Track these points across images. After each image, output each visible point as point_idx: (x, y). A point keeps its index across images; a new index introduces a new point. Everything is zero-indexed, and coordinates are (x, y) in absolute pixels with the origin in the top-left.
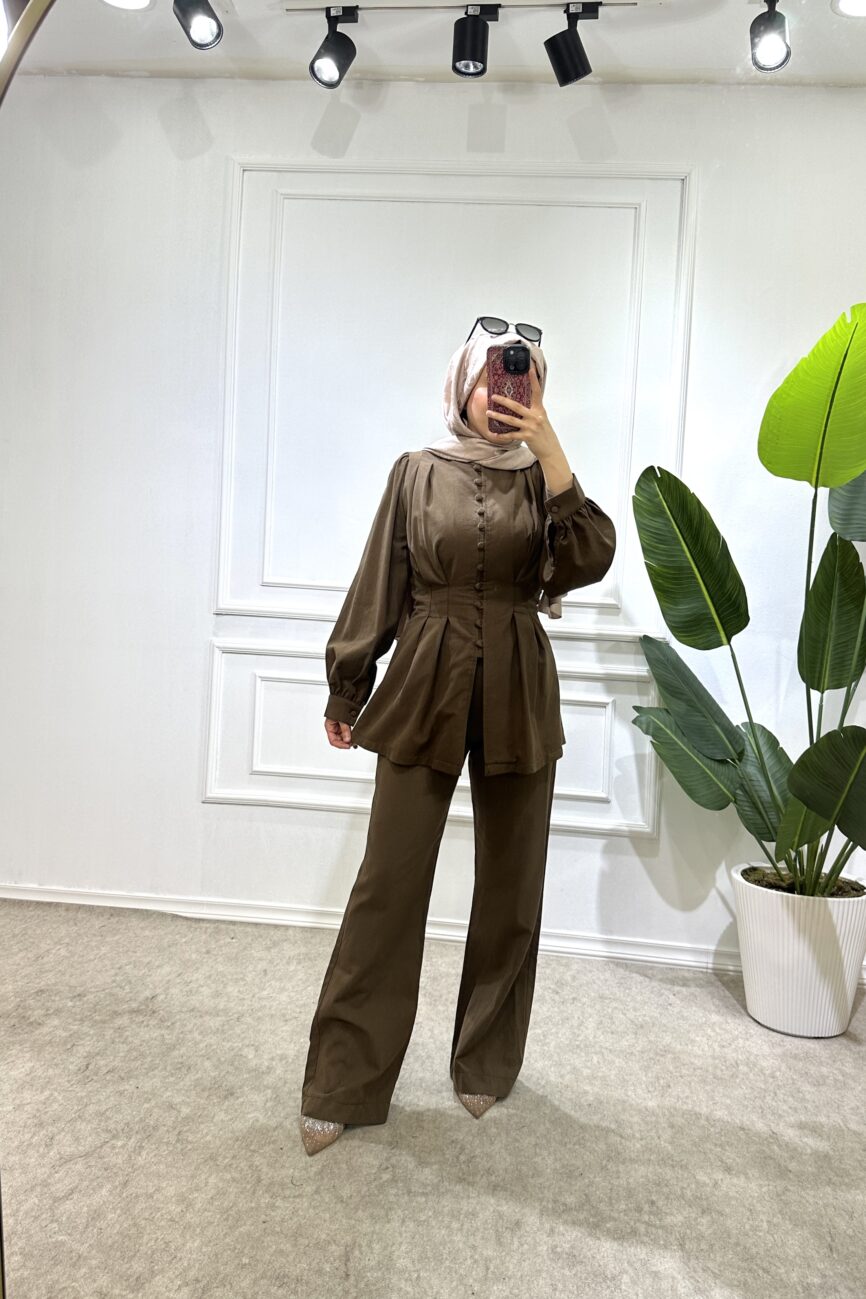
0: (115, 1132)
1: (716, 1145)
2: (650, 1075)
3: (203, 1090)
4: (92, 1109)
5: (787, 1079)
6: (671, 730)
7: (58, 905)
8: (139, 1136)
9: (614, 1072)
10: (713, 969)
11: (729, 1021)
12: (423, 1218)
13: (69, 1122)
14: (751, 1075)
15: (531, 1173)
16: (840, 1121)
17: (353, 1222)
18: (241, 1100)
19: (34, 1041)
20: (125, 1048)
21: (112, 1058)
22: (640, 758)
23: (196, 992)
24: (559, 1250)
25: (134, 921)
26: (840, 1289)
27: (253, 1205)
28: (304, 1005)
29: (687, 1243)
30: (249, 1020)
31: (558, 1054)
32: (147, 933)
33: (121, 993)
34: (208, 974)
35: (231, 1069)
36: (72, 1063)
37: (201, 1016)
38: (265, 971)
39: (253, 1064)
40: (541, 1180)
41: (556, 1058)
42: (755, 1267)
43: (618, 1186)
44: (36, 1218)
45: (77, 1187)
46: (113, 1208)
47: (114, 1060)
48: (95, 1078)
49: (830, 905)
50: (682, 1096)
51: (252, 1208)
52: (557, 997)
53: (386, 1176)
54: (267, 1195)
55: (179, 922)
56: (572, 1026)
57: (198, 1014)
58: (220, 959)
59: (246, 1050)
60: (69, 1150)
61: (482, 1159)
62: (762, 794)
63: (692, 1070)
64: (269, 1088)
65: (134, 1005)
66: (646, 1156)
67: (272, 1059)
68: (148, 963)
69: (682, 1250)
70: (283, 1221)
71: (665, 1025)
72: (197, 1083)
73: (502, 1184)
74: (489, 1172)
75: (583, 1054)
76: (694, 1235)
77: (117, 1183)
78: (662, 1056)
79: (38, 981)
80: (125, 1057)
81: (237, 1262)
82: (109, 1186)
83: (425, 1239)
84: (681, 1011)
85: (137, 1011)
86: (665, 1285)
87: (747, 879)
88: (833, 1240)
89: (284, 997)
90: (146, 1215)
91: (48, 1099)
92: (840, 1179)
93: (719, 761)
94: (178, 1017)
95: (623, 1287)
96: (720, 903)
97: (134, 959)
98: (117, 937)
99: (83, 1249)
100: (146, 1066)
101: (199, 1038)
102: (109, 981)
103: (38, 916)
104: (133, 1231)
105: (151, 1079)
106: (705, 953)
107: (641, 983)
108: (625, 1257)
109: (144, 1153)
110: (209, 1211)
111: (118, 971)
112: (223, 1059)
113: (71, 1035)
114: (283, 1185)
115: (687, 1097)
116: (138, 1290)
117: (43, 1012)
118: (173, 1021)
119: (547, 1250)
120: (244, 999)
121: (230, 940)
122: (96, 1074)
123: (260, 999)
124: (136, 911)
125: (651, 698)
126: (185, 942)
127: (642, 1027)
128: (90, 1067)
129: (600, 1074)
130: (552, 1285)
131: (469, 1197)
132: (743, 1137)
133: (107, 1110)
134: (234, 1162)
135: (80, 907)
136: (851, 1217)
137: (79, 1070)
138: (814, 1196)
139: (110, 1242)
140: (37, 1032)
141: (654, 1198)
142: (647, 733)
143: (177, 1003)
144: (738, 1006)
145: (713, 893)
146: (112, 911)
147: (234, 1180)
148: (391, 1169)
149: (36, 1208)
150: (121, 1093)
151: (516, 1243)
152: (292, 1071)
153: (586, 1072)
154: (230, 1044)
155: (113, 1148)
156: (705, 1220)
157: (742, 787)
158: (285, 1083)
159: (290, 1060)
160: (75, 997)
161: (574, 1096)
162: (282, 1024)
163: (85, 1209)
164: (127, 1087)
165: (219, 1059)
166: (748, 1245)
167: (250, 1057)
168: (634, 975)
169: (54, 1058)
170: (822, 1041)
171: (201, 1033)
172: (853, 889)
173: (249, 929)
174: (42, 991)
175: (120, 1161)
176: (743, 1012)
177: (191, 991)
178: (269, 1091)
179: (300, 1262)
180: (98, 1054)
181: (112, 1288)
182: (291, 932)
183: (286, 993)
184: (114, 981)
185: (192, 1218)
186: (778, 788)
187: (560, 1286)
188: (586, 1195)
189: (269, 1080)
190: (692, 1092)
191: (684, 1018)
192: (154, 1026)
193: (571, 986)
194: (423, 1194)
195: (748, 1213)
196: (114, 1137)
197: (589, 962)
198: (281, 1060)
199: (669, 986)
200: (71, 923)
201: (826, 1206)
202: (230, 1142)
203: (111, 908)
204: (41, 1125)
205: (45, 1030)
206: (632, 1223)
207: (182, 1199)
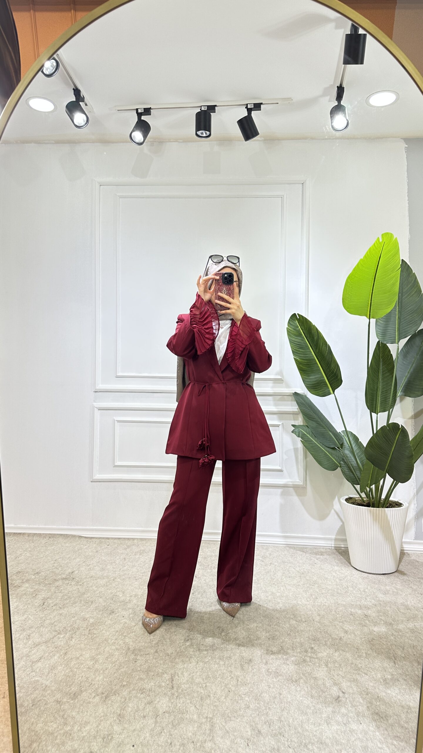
0: (59, 631)
1: (340, 622)
2: (308, 594)
3: (100, 611)
4: (47, 622)
5: (371, 592)
6: (310, 435)
7: (24, 534)
8: (70, 633)
9: (291, 594)
10: (335, 547)
11: (343, 569)
12: (207, 660)
13: (37, 628)
14: (354, 592)
15: (255, 639)
16: (396, 609)
17: (174, 664)
18: (118, 614)
19: (18, 594)
20: (61, 595)
21: (55, 600)
22: (296, 450)
23: (93, 569)
24: (270, 670)
25: (61, 540)
26: (400, 680)
27: (127, 659)
28: (144, 572)
29: (329, 664)
30: (119, 580)
31: (265, 587)
32: (67, 545)
33: (57, 571)
34: (97, 561)
35: (112, 602)
36: (36, 602)
37: (96, 580)
38: (125, 559)
39: (122, 599)
40: (260, 641)
41: (264, 589)
42: (361, 673)
43: (296, 642)
44: (24, 671)
45: (43, 656)
46: (61, 664)
47: (56, 600)
48: (48, 608)
49: (386, 511)
50: (323, 602)
51: (126, 661)
52: (263, 563)
53: (188, 644)
54: (132, 655)
55: (82, 539)
56: (271, 575)
57: (95, 578)
58: (103, 554)
59: (118, 593)
60: (37, 640)
61: (232, 634)
62: (353, 463)
63: (327, 591)
64: (130, 609)
65: (64, 576)
66: (308, 628)
67: (131, 596)
68: (69, 558)
69: (327, 667)
70: (141, 665)
71: (313, 573)
72: (96, 608)
73: (242, 644)
74: (236, 639)
75: (276, 587)
76: (332, 660)
77: (62, 653)
78: (313, 585)
79: (17, 567)
80: (61, 598)
81: (120, 684)
82: (58, 655)
83: (208, 669)
84: (321, 566)
85: (66, 579)
86: (320, 682)
87: (348, 503)
88: (396, 659)
89: (134, 569)
90: (77, 666)
91: (26, 619)
92: (397, 633)
93: (332, 448)
94: (85, 580)
95: (301, 685)
96: (336, 516)
97: (62, 556)
98: (53, 547)
99: (48, 683)
100: (72, 602)
101: (95, 589)
102: (51, 566)
103: (15, 539)
104: (71, 674)
105: (75, 607)
106: (330, 539)
107: (301, 555)
108: (301, 672)
109: (73, 640)
110: (106, 663)
111: (55, 561)
112: (108, 598)
113: (35, 591)
114: (140, 650)
115: (325, 602)
116: (75, 699)
117: (21, 581)
118: (83, 582)
119: (265, 671)
120: (116, 571)
121: (107, 546)
122: (48, 607)
123: (123, 571)
124: (61, 535)
125: (300, 421)
126: (86, 548)
127: (303, 573)
128: (45, 604)
129: (285, 595)
130: (268, 685)
131: (227, 650)
132: (352, 618)
133: (55, 622)
134: (116, 641)
135: (35, 534)
136: (403, 649)
137: (40, 605)
138: (386, 641)
139: (60, 679)
140: (18, 590)
141: (313, 646)
142: (299, 437)
143: (84, 574)
144: (347, 563)
145: (333, 511)
146: (50, 536)
147: (117, 649)
148: (190, 640)
149: (24, 666)
150: (61, 614)
151: (250, 669)
152: (141, 601)
153: (278, 594)
154: (110, 591)
155: (59, 638)
156: (337, 654)
157: (343, 460)
158: (138, 606)
159: (139, 597)
160: (35, 574)
161: (273, 605)
162: (135, 581)
163: (47, 665)
164: (63, 612)
165: (106, 598)
166: (357, 664)
167: (121, 596)
168: (298, 552)
169: (28, 601)
170: (386, 575)
171: (96, 587)
172: (397, 505)
173: (116, 541)
174: (19, 572)
175: (62, 644)
176: (349, 564)
177: (90, 569)
178: (131, 610)
179: (150, 683)
180: (48, 598)
181: (63, 699)
182: (136, 541)
183: (135, 568)
184: (53, 566)
185: (98, 667)
186: (359, 460)
187: (272, 686)
188: (281, 646)
189: (130, 606)
190: (327, 600)
191: (322, 569)
192: (74, 585)
193: (269, 558)
194: (206, 650)
195: (356, 650)
196: (59, 633)
197: (277, 547)
198: (135, 597)
199: (314, 556)
200: (31, 542)
201: (391, 645)
202: (114, 633)
203: (49, 534)
204: (24, 630)
205: (22, 589)
206: (303, 657)
207: (93, 658)
